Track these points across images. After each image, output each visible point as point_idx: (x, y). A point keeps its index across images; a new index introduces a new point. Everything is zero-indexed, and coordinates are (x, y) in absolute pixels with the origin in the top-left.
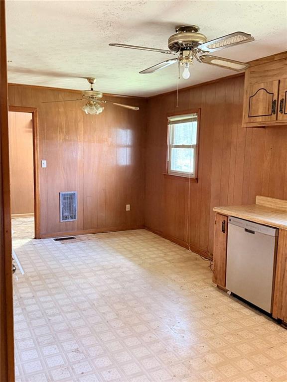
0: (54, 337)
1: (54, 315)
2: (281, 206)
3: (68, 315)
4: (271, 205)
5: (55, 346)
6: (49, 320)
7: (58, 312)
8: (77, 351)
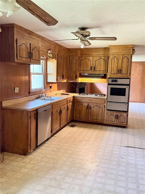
0: (128, 165)
1: (122, 176)
2: (14, 102)
3: (114, 172)
4: (10, 104)
5: (129, 162)
6: (126, 174)
7: (119, 176)
8: (122, 158)
